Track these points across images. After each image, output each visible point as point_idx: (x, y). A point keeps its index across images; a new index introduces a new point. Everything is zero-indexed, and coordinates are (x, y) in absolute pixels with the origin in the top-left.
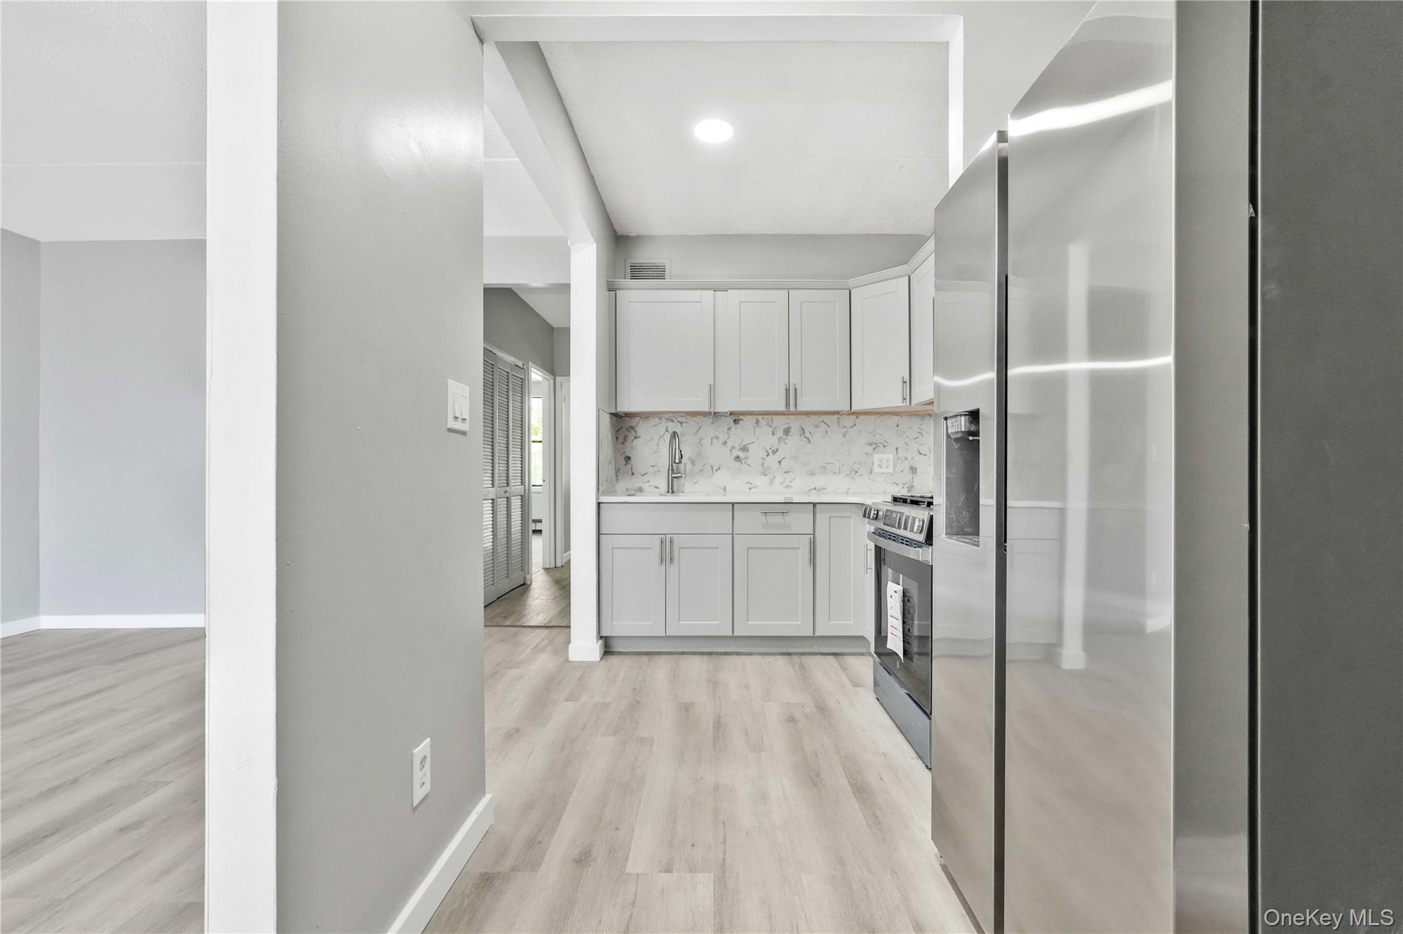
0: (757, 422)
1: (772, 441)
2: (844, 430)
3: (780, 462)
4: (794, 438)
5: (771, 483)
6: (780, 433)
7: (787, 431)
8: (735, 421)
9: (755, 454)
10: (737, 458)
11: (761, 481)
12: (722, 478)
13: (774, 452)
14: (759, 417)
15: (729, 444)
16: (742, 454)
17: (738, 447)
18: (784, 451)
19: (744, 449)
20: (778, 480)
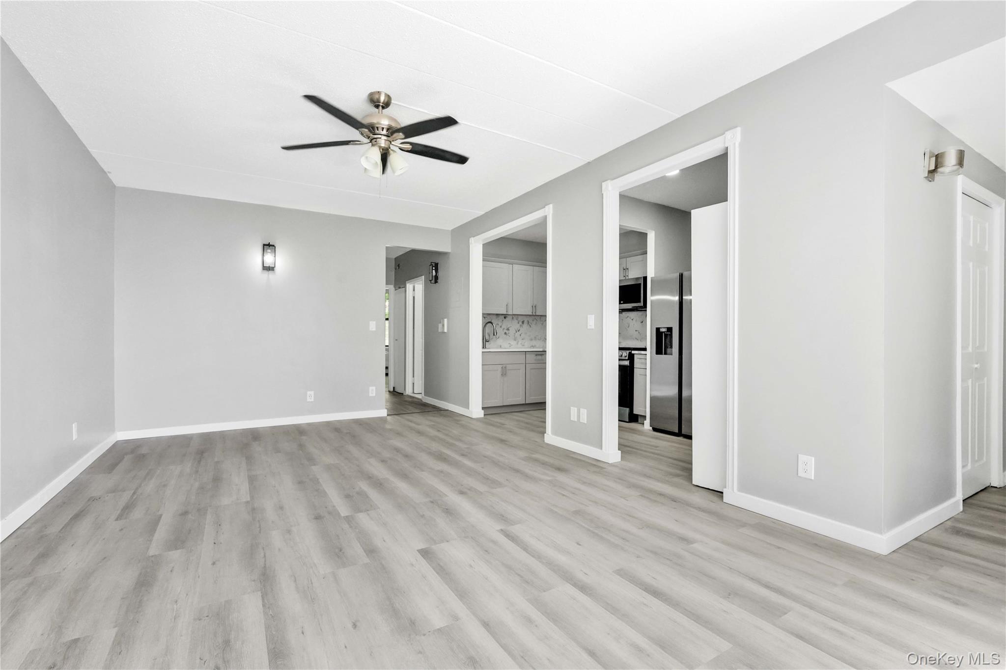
0: (513, 318)
1: (517, 326)
2: (542, 322)
3: (520, 335)
4: (525, 325)
5: (517, 344)
6: (521, 323)
7: (523, 322)
8: (505, 318)
9: (512, 331)
10: (505, 333)
11: (513, 343)
12: (500, 342)
13: (519, 331)
14: (514, 316)
15: (503, 327)
16: (507, 332)
17: (506, 328)
18: (522, 329)
19: (508, 329)
20: (520, 342)
